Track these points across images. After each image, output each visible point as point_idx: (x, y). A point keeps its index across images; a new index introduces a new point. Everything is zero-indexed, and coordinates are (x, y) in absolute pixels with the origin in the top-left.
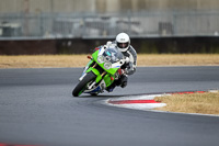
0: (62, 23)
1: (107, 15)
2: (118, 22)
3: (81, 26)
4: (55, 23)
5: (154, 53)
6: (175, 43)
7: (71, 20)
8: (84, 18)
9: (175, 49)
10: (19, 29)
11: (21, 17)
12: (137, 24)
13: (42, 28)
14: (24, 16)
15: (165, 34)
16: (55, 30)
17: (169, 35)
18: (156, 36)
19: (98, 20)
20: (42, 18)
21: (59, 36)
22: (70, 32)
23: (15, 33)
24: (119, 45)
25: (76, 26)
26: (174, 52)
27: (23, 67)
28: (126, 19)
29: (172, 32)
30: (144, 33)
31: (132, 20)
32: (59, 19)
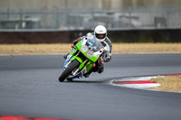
0: (74, 17)
1: (112, 11)
2: (120, 17)
3: (90, 20)
4: (69, 17)
5: (151, 42)
6: (168, 34)
7: (82, 15)
8: (93, 13)
9: (168, 39)
10: (39, 22)
11: (40, 13)
12: (136, 18)
13: (58, 22)
14: (43, 12)
15: (159, 27)
16: (68, 24)
17: (163, 28)
18: (153, 28)
19: (105, 15)
20: (58, 14)
21: (72, 28)
22: (81, 25)
23: (36, 25)
24: (98, 36)
25: (86, 20)
26: (167, 42)
27: (42, 54)
28: (127, 15)
29: (166, 25)
30: (143, 26)
31: (132, 15)
32: (72, 14)
